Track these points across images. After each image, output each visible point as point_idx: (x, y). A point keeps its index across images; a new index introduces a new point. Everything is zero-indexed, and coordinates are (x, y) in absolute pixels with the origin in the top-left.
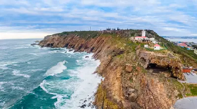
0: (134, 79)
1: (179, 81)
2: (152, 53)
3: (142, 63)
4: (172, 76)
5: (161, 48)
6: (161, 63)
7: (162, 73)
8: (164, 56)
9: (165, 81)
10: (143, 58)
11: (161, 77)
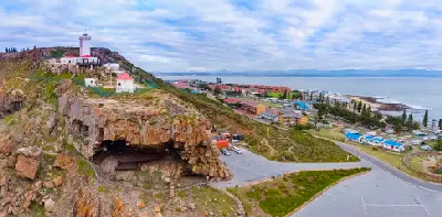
0: (49, 203)
1: (212, 184)
2: (109, 103)
3: (75, 138)
4: (188, 174)
5: (139, 86)
6: (144, 137)
7: (153, 168)
8: (152, 109)
9: (166, 197)
10: (80, 123)
11: (149, 184)
